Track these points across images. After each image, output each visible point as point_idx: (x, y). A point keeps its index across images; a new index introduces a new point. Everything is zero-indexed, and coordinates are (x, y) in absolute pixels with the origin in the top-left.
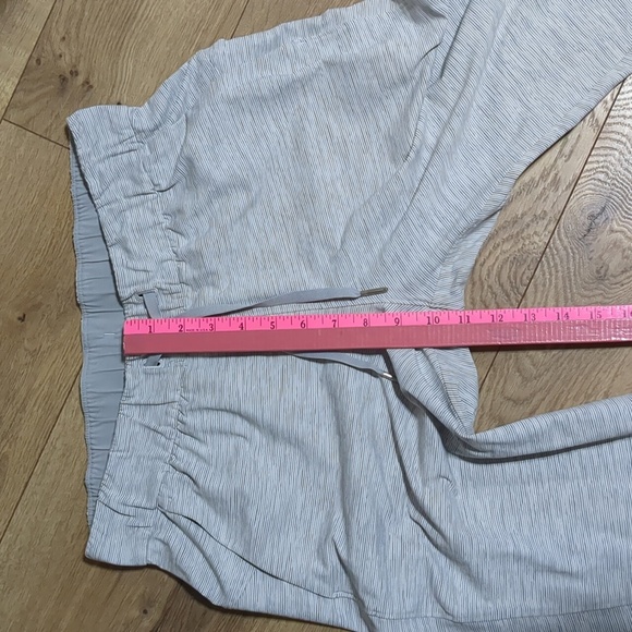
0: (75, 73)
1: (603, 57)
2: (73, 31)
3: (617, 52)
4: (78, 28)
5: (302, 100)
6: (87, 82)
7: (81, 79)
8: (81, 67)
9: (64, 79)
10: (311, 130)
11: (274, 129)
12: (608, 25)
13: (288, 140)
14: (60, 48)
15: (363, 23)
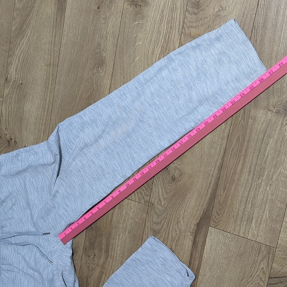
0: (11, 139)
1: (114, 177)
2: (8, 126)
3: (118, 176)
4: (9, 124)
5: (25, 174)
6: (15, 141)
7: (13, 140)
8: (13, 137)
9: (9, 142)
10: (28, 183)
11: (18, 182)
12: (117, 167)
13: (23, 185)
14: (6, 132)
15: (40, 151)
